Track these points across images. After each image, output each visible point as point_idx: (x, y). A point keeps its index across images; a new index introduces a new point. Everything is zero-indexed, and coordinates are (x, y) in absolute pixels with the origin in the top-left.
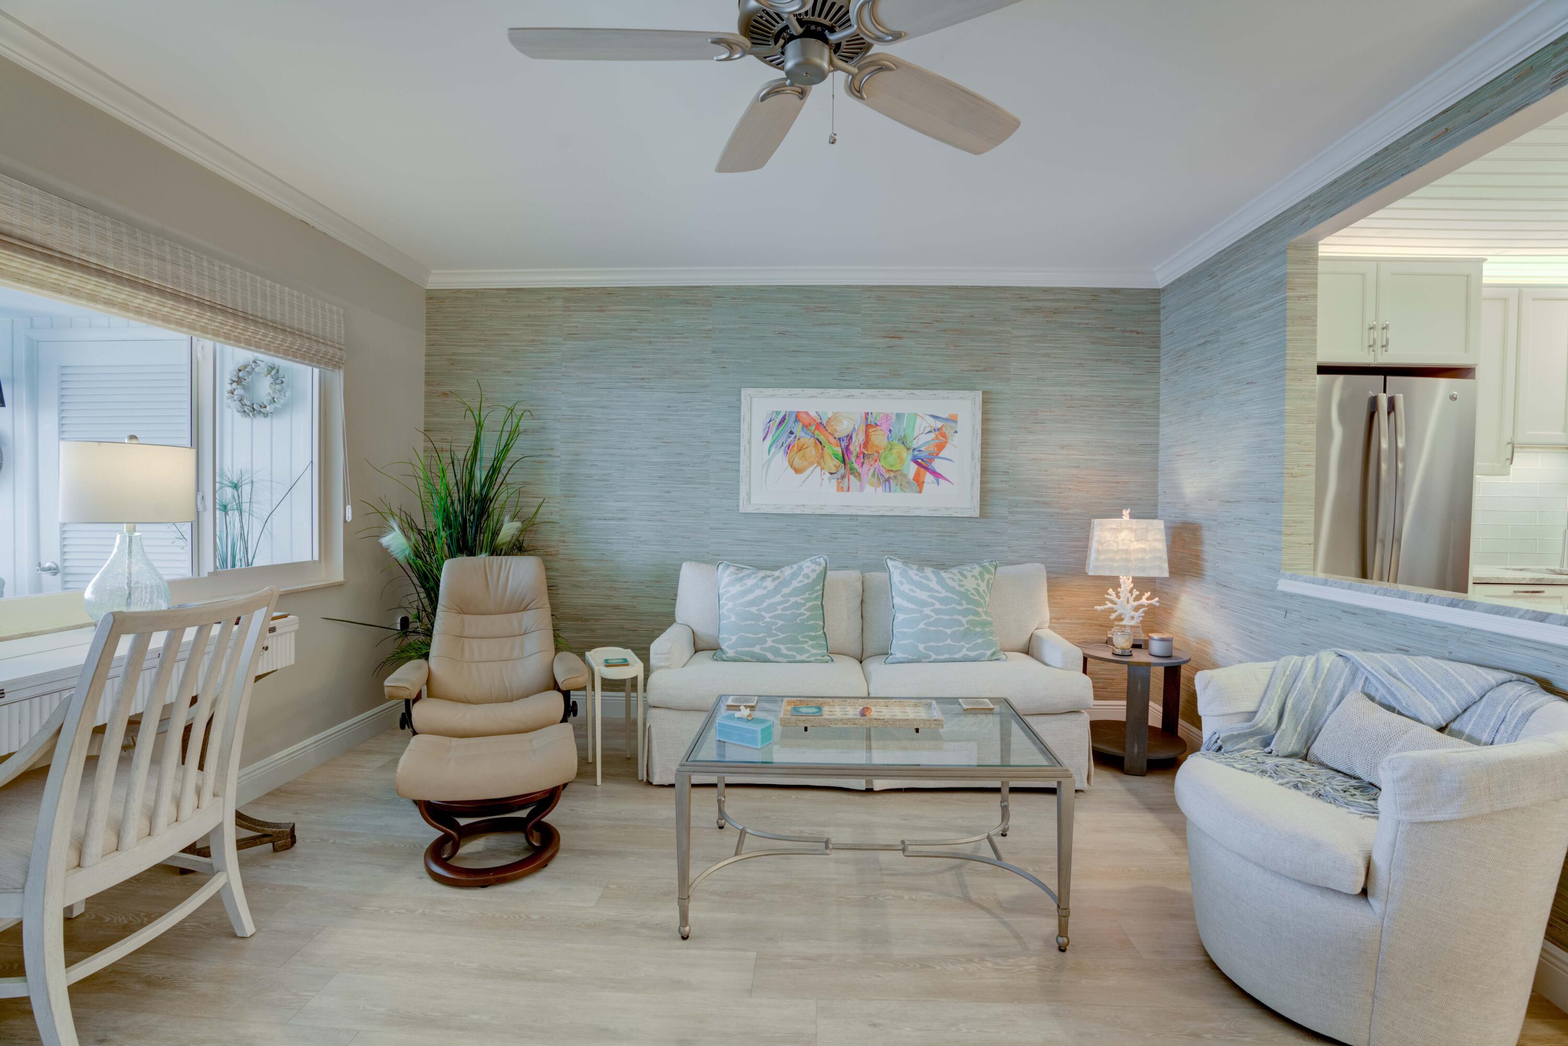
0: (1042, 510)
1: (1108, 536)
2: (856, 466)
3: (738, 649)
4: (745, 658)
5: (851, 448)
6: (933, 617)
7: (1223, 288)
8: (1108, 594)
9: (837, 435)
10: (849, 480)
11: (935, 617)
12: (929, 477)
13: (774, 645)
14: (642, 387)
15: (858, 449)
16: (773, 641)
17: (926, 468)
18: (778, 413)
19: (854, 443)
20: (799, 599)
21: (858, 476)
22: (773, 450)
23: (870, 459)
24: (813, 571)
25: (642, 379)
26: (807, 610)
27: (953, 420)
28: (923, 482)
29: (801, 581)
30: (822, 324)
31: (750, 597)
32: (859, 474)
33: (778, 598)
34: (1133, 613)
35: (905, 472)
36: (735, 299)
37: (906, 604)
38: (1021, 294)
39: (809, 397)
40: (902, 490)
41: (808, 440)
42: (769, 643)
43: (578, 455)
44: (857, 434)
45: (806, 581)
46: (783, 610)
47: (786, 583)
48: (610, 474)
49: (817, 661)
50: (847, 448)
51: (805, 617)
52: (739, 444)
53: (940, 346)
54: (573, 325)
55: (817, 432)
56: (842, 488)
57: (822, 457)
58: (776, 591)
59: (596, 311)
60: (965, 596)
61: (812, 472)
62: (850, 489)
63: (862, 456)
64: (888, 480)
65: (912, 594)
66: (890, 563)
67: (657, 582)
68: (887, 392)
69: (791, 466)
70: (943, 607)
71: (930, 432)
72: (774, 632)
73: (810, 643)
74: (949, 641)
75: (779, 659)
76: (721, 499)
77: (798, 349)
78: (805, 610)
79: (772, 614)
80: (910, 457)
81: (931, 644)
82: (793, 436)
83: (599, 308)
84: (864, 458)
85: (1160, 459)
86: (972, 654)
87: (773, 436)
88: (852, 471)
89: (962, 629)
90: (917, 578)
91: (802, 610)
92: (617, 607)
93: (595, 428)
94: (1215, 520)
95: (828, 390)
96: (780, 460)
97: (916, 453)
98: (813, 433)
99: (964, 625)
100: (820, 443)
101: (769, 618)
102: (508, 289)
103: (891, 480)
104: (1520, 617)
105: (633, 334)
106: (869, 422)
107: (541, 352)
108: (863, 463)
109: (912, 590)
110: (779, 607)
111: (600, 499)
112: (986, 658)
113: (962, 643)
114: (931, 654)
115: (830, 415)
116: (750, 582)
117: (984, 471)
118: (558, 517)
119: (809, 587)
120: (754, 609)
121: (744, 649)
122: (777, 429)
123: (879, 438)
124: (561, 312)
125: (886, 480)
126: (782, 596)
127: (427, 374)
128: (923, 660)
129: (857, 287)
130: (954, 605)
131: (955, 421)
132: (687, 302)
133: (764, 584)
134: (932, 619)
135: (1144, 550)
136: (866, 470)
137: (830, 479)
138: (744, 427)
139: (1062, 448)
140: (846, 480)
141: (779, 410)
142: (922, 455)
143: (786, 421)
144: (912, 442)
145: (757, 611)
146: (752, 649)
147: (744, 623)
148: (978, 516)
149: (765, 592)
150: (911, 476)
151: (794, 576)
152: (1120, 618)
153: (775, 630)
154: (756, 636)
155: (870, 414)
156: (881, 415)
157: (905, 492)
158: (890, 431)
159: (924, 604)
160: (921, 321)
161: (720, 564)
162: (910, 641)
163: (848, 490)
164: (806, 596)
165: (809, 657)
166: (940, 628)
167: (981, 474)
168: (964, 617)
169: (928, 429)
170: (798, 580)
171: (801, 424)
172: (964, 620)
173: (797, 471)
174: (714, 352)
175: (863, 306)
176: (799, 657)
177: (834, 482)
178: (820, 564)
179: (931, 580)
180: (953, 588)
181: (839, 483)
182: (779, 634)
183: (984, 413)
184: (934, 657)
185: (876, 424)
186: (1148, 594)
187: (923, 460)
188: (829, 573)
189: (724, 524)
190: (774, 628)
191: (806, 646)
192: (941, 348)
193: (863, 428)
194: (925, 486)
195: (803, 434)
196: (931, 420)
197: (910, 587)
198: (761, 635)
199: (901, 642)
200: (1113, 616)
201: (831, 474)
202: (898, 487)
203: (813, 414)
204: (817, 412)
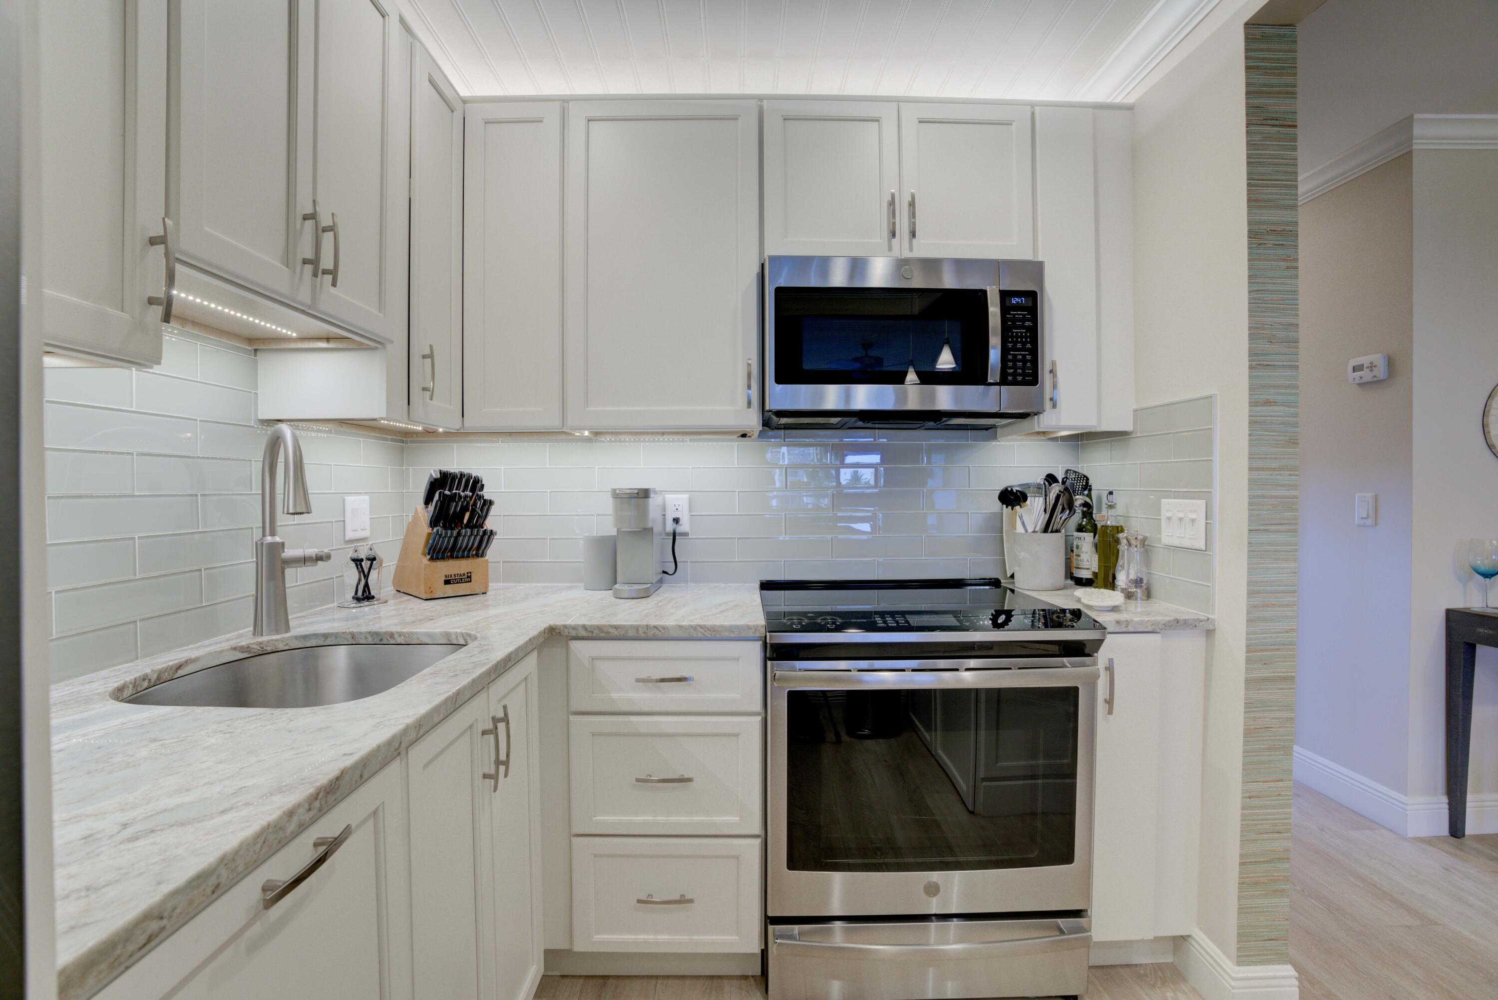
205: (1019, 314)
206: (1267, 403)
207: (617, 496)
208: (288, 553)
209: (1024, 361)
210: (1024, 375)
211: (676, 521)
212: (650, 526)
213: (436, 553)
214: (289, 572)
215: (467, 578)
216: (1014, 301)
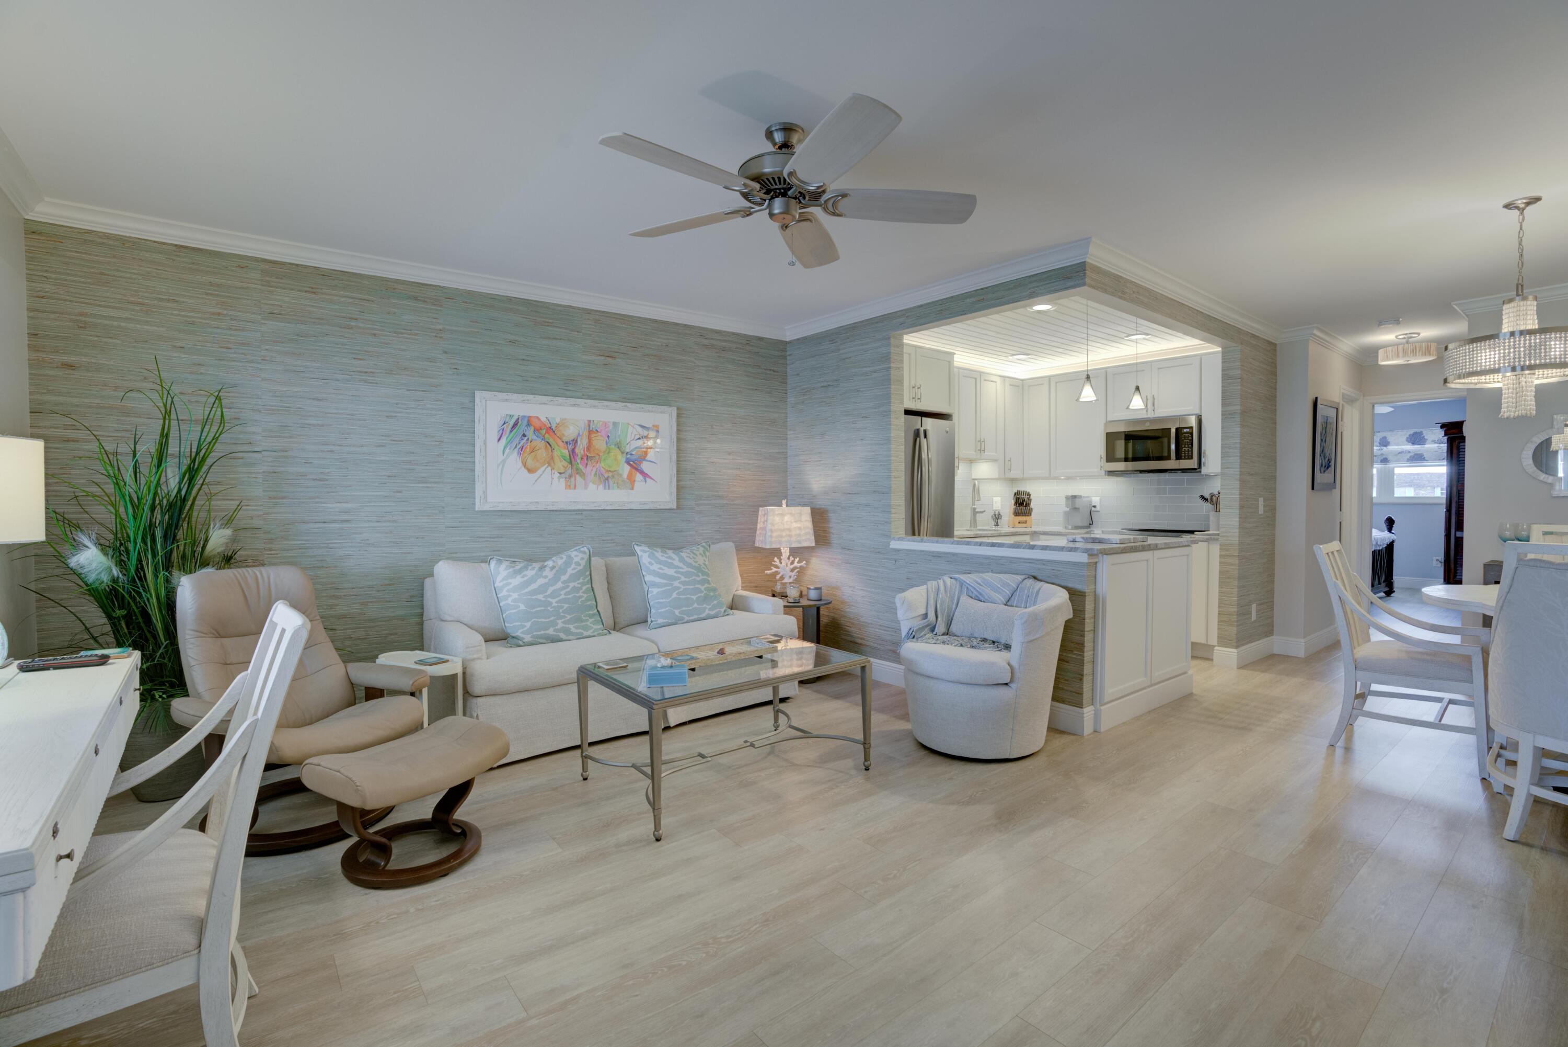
0: (718, 502)
1: (777, 519)
2: (581, 467)
3: (534, 633)
4: (541, 641)
5: (577, 450)
6: (681, 588)
7: (841, 352)
8: (775, 562)
9: (565, 439)
10: (575, 479)
11: (683, 587)
12: (639, 477)
13: (564, 625)
14: (365, 381)
15: (582, 452)
16: (563, 623)
17: (637, 469)
18: (511, 416)
19: (579, 447)
20: (576, 584)
21: (583, 475)
22: (507, 451)
23: (593, 461)
24: (582, 559)
25: (366, 372)
26: (584, 592)
28: (635, 481)
29: (574, 569)
30: (548, 338)
31: (534, 586)
32: (584, 474)
33: (559, 585)
34: (791, 573)
35: (620, 472)
36: (466, 302)
37: (657, 580)
38: (702, 333)
39: (540, 404)
40: (618, 487)
41: (539, 443)
42: (560, 625)
43: (286, 451)
44: (582, 439)
45: (579, 568)
46: (565, 594)
47: (562, 571)
48: (328, 473)
49: (599, 635)
50: (573, 450)
51: (584, 599)
52: (474, 445)
53: (645, 368)
54: (276, 303)
55: (547, 436)
56: (570, 486)
57: (552, 458)
58: (556, 579)
59: (306, 292)
60: (698, 569)
61: (543, 472)
62: (577, 487)
63: (587, 458)
64: (607, 479)
65: (661, 571)
66: (637, 549)
67: (389, 585)
68: (606, 403)
69: (525, 466)
70: (687, 580)
71: (639, 439)
72: (562, 614)
73: (591, 620)
74: (696, 605)
75: (570, 637)
76: (457, 497)
77: (528, 359)
78: (583, 593)
79: (557, 599)
80: (624, 460)
81: (684, 609)
82: (526, 438)
83: (311, 290)
84: (587, 459)
85: (788, 464)
86: (713, 613)
87: (507, 438)
88: (578, 471)
89: (703, 595)
90: (663, 559)
91: (581, 594)
92: (344, 616)
93: (307, 422)
94: (838, 506)
95: (557, 398)
96: (514, 460)
97: (629, 456)
98: (544, 436)
99: (703, 592)
100: (550, 445)
101: (556, 603)
103: (610, 479)
104: (1024, 548)
105: (353, 323)
106: (591, 429)
107: (230, 329)
108: (587, 464)
109: (660, 569)
110: (563, 592)
111: (317, 500)
112: (721, 615)
113: (705, 605)
114: (685, 616)
115: (558, 420)
116: (530, 573)
117: (679, 472)
118: (262, 522)
119: (580, 574)
120: (540, 597)
121: (539, 633)
122: (511, 431)
123: (599, 443)
124: (259, 287)
125: (606, 479)
126: (562, 583)
128: (679, 622)
129: (578, 308)
130: (694, 577)
132: (416, 299)
133: (544, 574)
134: (681, 590)
135: (800, 528)
136: (590, 470)
137: (559, 478)
138: (478, 428)
139: (729, 454)
140: (573, 479)
141: (512, 414)
142: (633, 458)
143: (519, 424)
144: (625, 447)
145: (543, 597)
146: (547, 632)
147: (534, 610)
148: (675, 508)
149: (546, 580)
150: (625, 476)
151: (568, 564)
152: (782, 578)
153: (562, 612)
154: (547, 620)
155: (592, 422)
156: (601, 423)
157: (621, 489)
158: (608, 437)
159: (673, 578)
160: (629, 345)
161: (491, 559)
162: (667, 609)
163: (575, 488)
164: (581, 580)
165: (593, 632)
166: (688, 596)
167: (677, 474)
168: (703, 585)
169: (638, 437)
170: (572, 568)
171: (532, 428)
172: (703, 588)
173: (530, 471)
174: (445, 352)
175: (584, 326)
176: (586, 634)
177: (563, 481)
178: (584, 553)
179: (674, 560)
180: (691, 564)
181: (566, 482)
182: (566, 615)
183: (678, 425)
184: (687, 618)
185: (596, 430)
186: (797, 560)
187: (634, 462)
188: (593, 559)
189: (460, 522)
190: (561, 611)
191: (588, 623)
192: (645, 370)
193: (586, 433)
194: (636, 484)
195: (535, 437)
196: (639, 429)
197: (659, 566)
198: (552, 619)
199: (660, 611)
200: (778, 577)
201: (560, 473)
202: (615, 485)
203: (543, 419)
204: (547, 418)
205: (1187, 435)
206: (1227, 468)
207: (1067, 498)
208: (977, 510)
209: (1188, 451)
210: (1188, 456)
211: (1095, 507)
212: (1077, 506)
213: (1016, 514)
214: (977, 515)
215: (1026, 522)
216: (1185, 430)
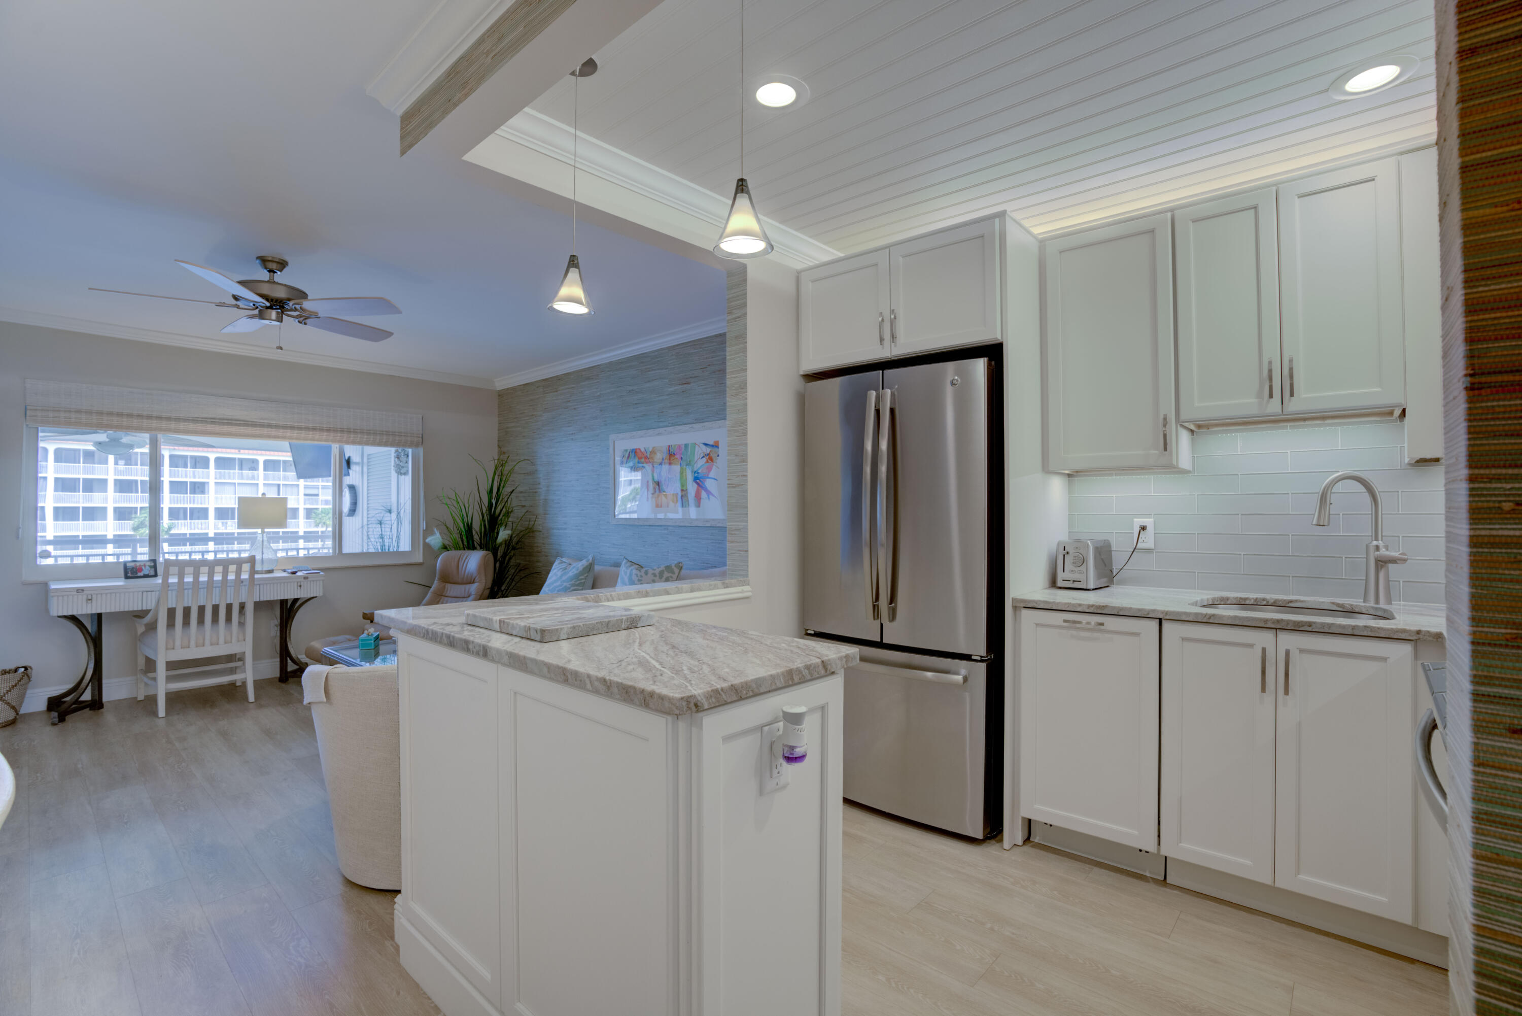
12: (703, 494)
17: (702, 487)
25: (573, 434)
27: (716, 446)
28: (701, 498)
30: (649, 381)
36: (609, 371)
39: (640, 437)
48: (561, 499)
53: (711, 386)
54: (546, 403)
59: (554, 392)
71: (703, 457)
77: (638, 402)
83: (555, 390)
93: (555, 469)
95: (650, 431)
97: (696, 475)
102: (523, 385)
107: (535, 422)
111: (557, 515)
115: (651, 449)
124: (541, 395)
127: (498, 441)
129: (666, 348)
131: (717, 447)
132: (589, 378)
141: (626, 447)
142: (699, 476)
155: (670, 445)
156: (677, 445)
157: (690, 506)
158: (682, 458)
160: (700, 367)
169: (702, 455)
174: (601, 411)
175: (669, 362)
181: (653, 499)
187: (700, 480)
194: (702, 501)
196: (704, 447)
